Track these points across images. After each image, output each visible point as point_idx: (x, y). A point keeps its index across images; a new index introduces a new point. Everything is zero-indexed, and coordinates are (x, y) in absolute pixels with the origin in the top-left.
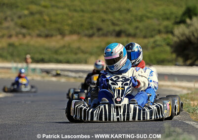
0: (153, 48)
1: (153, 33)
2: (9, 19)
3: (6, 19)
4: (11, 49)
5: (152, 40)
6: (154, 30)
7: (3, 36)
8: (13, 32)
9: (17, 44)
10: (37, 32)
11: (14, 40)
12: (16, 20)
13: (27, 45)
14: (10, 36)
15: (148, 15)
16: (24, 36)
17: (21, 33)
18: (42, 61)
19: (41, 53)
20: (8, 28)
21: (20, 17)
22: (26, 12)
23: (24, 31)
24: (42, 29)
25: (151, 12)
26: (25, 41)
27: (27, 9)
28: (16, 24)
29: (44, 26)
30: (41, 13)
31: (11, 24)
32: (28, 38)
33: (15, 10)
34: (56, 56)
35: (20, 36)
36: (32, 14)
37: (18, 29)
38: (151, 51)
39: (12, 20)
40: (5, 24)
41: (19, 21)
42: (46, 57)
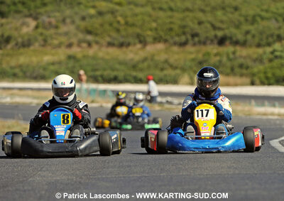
0: (271, 61)
1: (270, 40)
2: (68, 21)
3: (64, 21)
4: (71, 64)
5: (269, 49)
6: (272, 36)
7: (59, 46)
8: (74, 40)
9: (79, 56)
10: (108, 39)
11: (75, 50)
12: (78, 21)
13: (94, 58)
14: (70, 46)
15: (263, 14)
16: (90, 45)
17: (84, 41)
18: (115, 80)
19: (113, 70)
20: (66, 34)
21: (83, 18)
22: (92, 11)
23: (89, 38)
24: (114, 34)
25: (267, 11)
26: (91, 52)
27: (94, 7)
28: (78, 28)
29: (118, 31)
30: (113, 12)
31: (72, 28)
32: (95, 47)
33: (76, 9)
34: (134, 74)
35: (84, 45)
36: (100, 13)
37: (81, 36)
38: (267, 65)
39: (73, 22)
40: (63, 29)
41: (83, 24)
42: (121, 75)
